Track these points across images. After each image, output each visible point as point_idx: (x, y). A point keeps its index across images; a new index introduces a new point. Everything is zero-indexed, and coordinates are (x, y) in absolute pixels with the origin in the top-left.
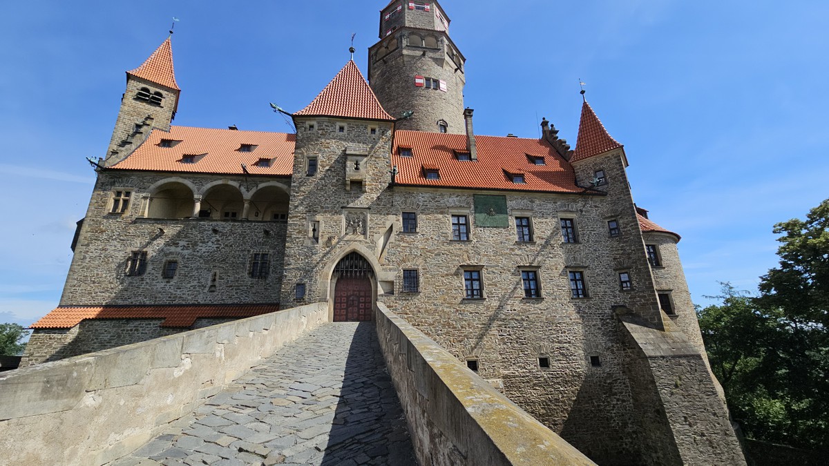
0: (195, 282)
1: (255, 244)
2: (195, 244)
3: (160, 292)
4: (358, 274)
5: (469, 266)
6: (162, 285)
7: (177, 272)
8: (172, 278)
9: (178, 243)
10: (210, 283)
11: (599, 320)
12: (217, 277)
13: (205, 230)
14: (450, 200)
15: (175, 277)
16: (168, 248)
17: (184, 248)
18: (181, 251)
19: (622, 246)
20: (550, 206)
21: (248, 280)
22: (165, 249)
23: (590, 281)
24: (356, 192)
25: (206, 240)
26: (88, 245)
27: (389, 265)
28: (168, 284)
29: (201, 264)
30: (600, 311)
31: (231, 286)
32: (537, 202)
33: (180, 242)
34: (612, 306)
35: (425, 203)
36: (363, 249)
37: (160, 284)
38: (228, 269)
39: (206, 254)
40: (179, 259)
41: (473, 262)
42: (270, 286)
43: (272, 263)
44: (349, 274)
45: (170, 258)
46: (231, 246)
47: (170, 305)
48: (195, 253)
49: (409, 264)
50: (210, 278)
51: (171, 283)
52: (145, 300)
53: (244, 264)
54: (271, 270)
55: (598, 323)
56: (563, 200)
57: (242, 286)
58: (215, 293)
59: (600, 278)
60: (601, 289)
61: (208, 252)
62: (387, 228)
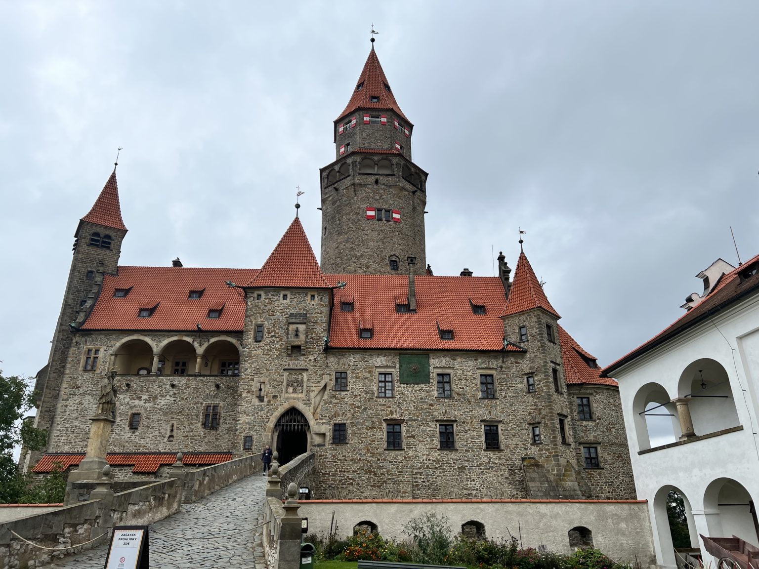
0: (156, 432)
1: (207, 397)
2: (155, 398)
3: (127, 442)
4: (296, 427)
5: (391, 420)
6: (129, 435)
7: (141, 424)
8: (137, 429)
9: (141, 397)
10: (168, 434)
11: (507, 470)
12: (175, 428)
13: (163, 384)
14: (378, 360)
15: (139, 428)
16: (133, 401)
17: (146, 401)
18: (144, 404)
19: (536, 402)
20: (471, 363)
21: (202, 431)
22: (130, 402)
23: (503, 434)
24: (296, 355)
25: (165, 394)
26: (67, 400)
27: (322, 420)
28: (134, 434)
29: (160, 415)
30: (510, 462)
31: (186, 436)
32: (459, 360)
33: (142, 396)
34: (522, 458)
35: (356, 363)
36: (301, 406)
37: (127, 434)
38: (184, 421)
39: (165, 406)
40: (142, 411)
41: (396, 416)
42: (221, 436)
43: (222, 415)
44: (288, 427)
45: (134, 411)
46: (186, 399)
47: (135, 453)
48: (156, 406)
49: (339, 419)
50: (169, 429)
51: (137, 433)
52: (115, 448)
53: (197, 416)
54: (221, 421)
55: (506, 473)
56: (484, 357)
57: (196, 436)
58: (173, 443)
59: (513, 432)
60: (513, 442)
61: (166, 405)
62: (322, 387)
